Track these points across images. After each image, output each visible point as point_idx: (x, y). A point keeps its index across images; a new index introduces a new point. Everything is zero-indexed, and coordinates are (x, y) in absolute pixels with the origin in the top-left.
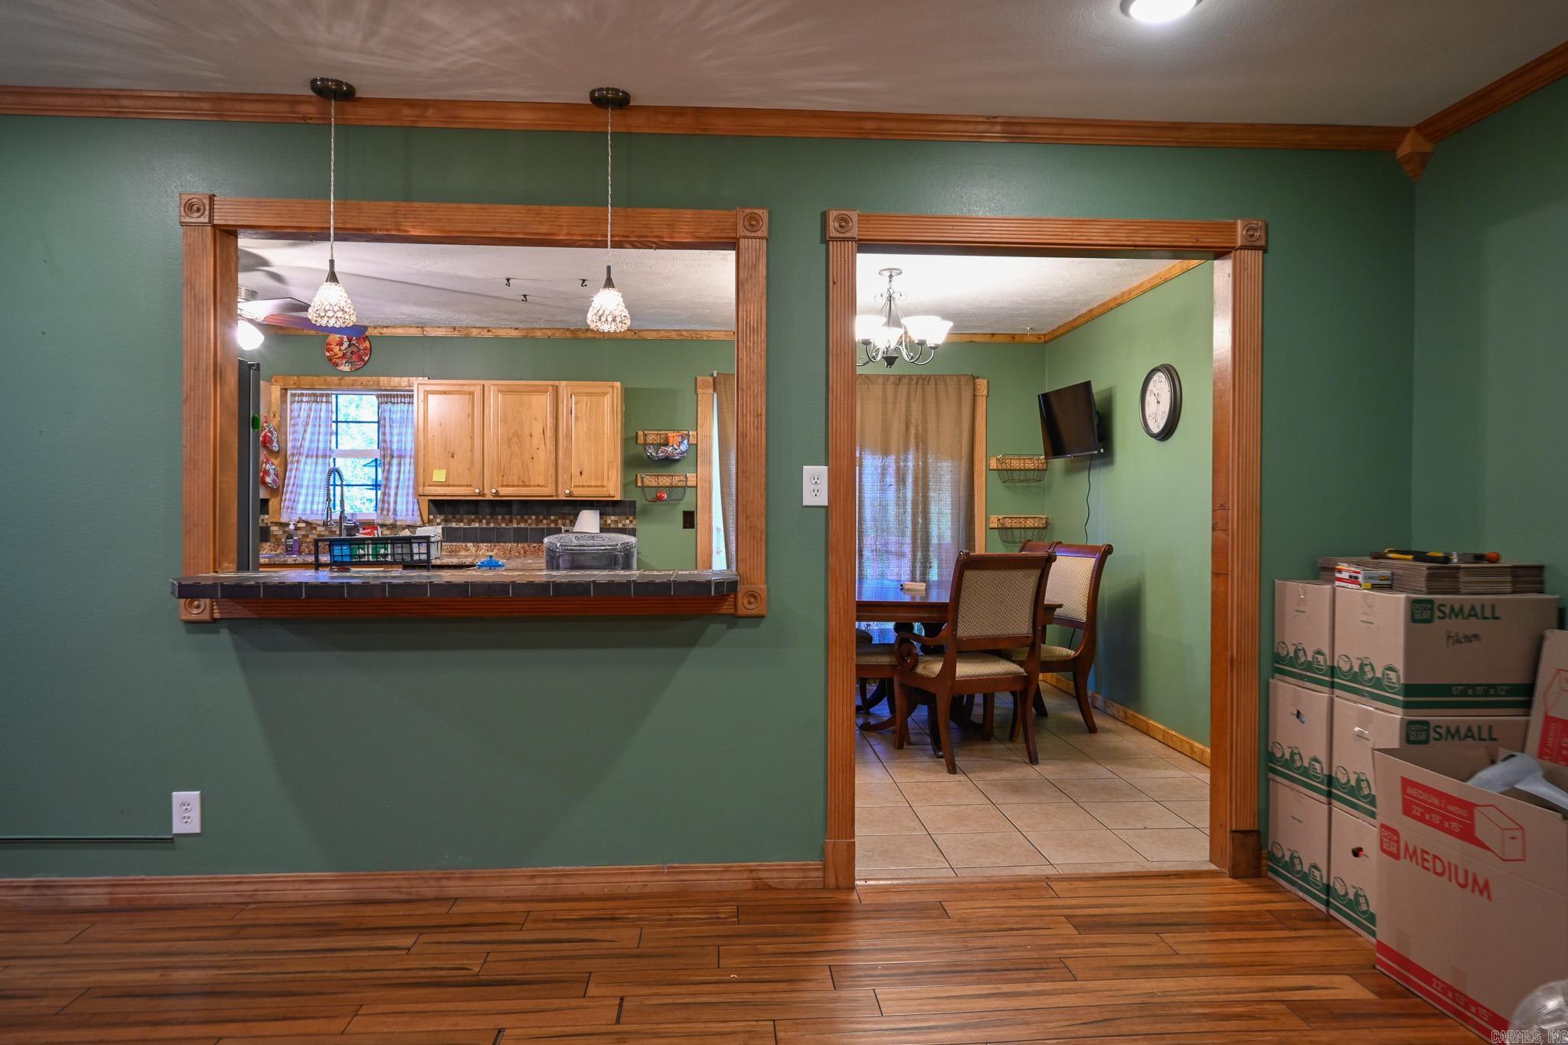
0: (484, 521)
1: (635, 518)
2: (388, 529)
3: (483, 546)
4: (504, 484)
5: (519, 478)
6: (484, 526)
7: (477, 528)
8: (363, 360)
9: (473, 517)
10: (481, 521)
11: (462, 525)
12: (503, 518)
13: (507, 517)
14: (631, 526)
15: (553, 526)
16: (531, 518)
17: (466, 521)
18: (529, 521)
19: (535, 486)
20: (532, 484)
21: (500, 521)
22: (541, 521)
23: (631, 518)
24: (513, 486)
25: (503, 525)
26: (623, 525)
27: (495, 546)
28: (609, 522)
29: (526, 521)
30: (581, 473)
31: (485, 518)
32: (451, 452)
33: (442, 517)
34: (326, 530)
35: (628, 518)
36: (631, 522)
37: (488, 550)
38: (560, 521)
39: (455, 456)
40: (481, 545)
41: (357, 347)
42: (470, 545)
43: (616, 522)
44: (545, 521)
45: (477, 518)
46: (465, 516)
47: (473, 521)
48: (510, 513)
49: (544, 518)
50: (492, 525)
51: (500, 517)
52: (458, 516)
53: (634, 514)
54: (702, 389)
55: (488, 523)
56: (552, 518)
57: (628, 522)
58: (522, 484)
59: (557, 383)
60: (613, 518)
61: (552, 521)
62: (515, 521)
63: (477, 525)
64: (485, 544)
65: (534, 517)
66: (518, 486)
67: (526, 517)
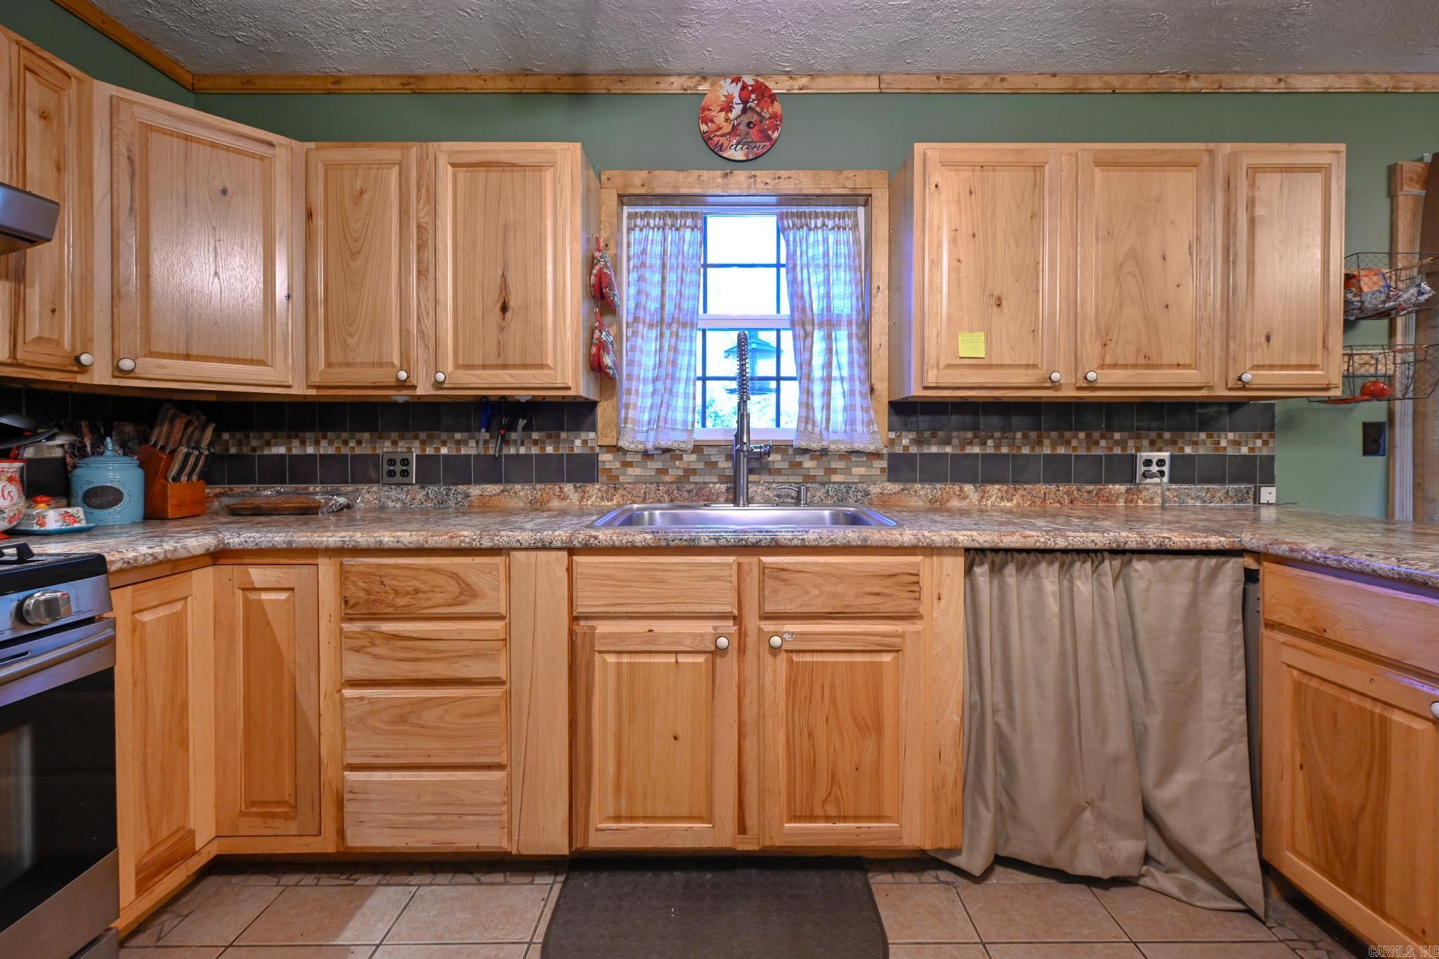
0: (990, 443)
1: (1272, 436)
2: (812, 459)
3: (994, 489)
4: (1108, 361)
5: (1139, 350)
6: (990, 451)
7: (976, 455)
9: (969, 435)
10: (984, 443)
11: (948, 449)
12: (1025, 437)
13: (1033, 435)
14: (1265, 452)
15: (1117, 451)
16: (1076, 437)
17: (955, 442)
18: (1074, 443)
19: (1170, 366)
20: (1165, 361)
21: (1018, 443)
22: (1096, 443)
23: (1265, 435)
24: (1125, 366)
25: (1026, 450)
26: (1251, 449)
27: (1015, 489)
28: (1223, 443)
29: (1068, 443)
30: (1268, 339)
31: (992, 437)
32: (997, 292)
33: (913, 435)
34: (698, 460)
35: (1260, 437)
36: (1265, 443)
37: (1002, 498)
38: (1131, 443)
39: (1004, 303)
40: (989, 488)
41: (760, 114)
42: (968, 488)
43: (1237, 443)
44: (1103, 443)
45: (975, 437)
46: (955, 434)
47: (971, 443)
48: (1037, 427)
49: (1103, 437)
50: (1004, 450)
51: (1019, 435)
52: (941, 434)
53: (1271, 428)
54: (1409, 185)
55: (997, 446)
56: (1117, 436)
57: (1259, 443)
58: (1143, 361)
59: (1211, 146)
60: (1231, 436)
61: (1117, 443)
62: (1046, 442)
63: (976, 450)
64: (997, 486)
65: (1082, 435)
66: (1135, 366)
67: (1068, 434)
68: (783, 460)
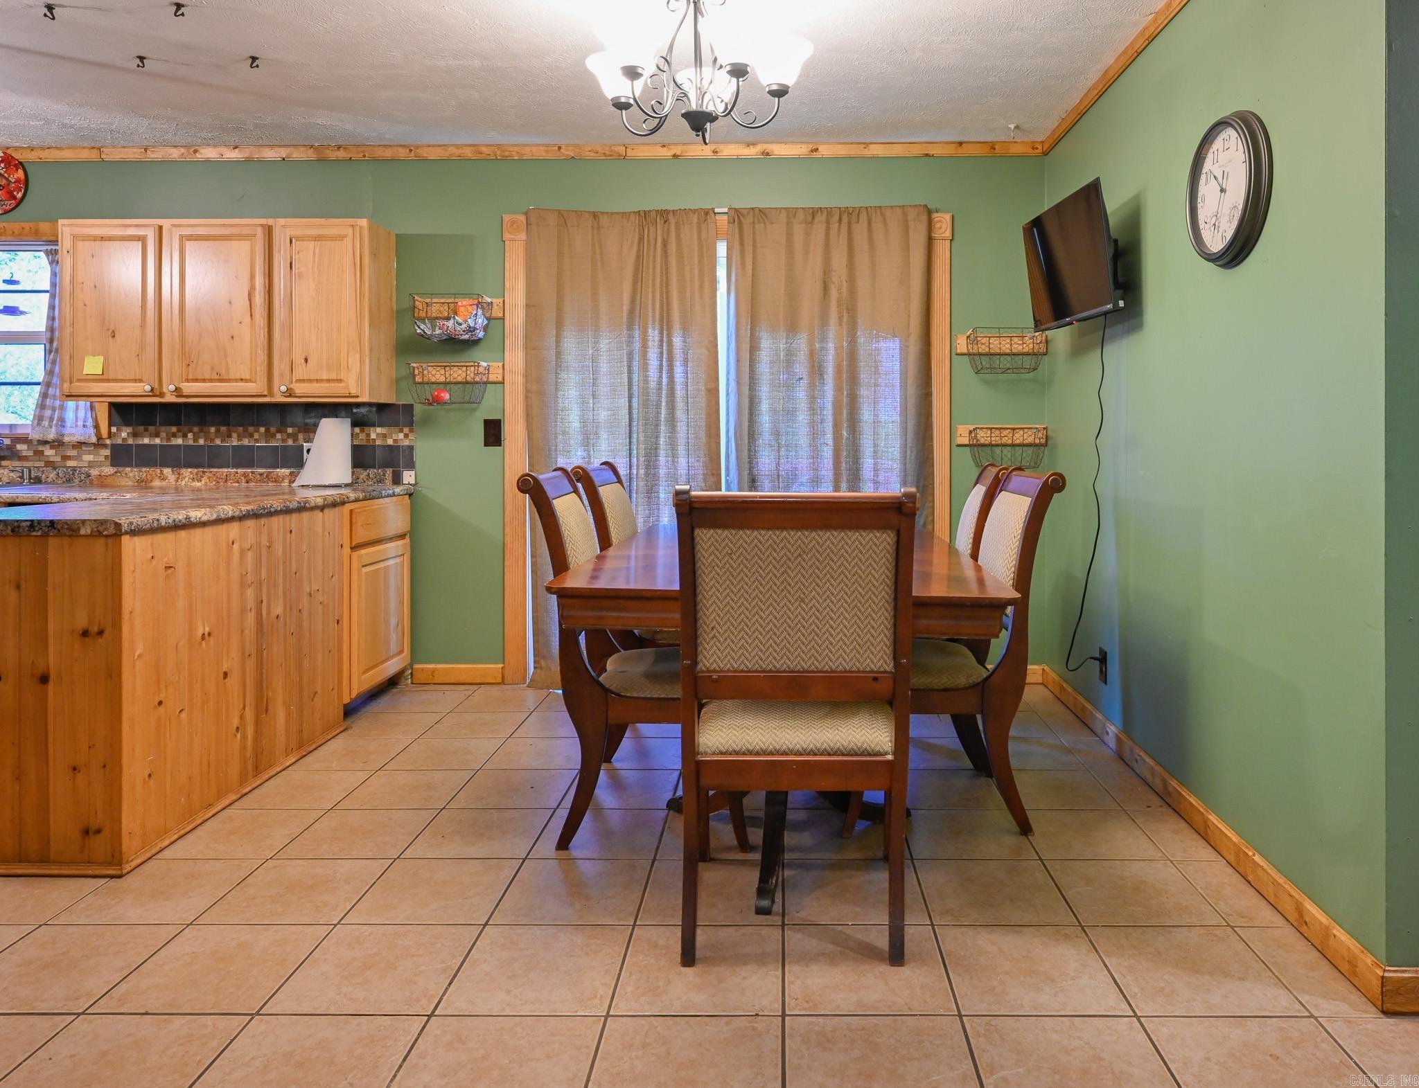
0: (190, 435)
1: (411, 431)
2: (51, 448)
3: (187, 472)
4: (190, 377)
5: (212, 369)
6: (191, 442)
7: (179, 446)
8: (15, 198)
9: (174, 429)
10: (185, 436)
11: (157, 441)
12: (218, 431)
13: (223, 429)
14: (406, 443)
15: (290, 442)
16: (257, 431)
17: (163, 435)
18: (256, 436)
19: (236, 380)
21: (212, 436)
22: (274, 436)
23: (406, 430)
24: (204, 381)
25: (218, 442)
26: (395, 441)
27: (204, 472)
28: (373, 436)
29: (251, 436)
30: (306, 360)
31: (190, 431)
32: (112, 328)
33: (129, 430)
35: (401, 431)
36: (406, 436)
37: (193, 479)
38: (301, 436)
39: (117, 336)
40: (183, 471)
41: (7, 179)
42: (167, 471)
43: (384, 436)
44: (279, 436)
45: (179, 431)
46: (163, 428)
47: (174, 435)
48: (227, 424)
49: (278, 432)
50: (201, 442)
51: (213, 430)
52: (152, 428)
53: (410, 424)
54: (510, 233)
55: (195, 440)
56: (290, 430)
57: (401, 436)
59: (270, 222)
60: (379, 430)
61: (289, 436)
62: (234, 435)
63: (179, 441)
64: (189, 470)
65: (262, 430)
66: (211, 380)
67: (251, 429)
68: (29, 449)
